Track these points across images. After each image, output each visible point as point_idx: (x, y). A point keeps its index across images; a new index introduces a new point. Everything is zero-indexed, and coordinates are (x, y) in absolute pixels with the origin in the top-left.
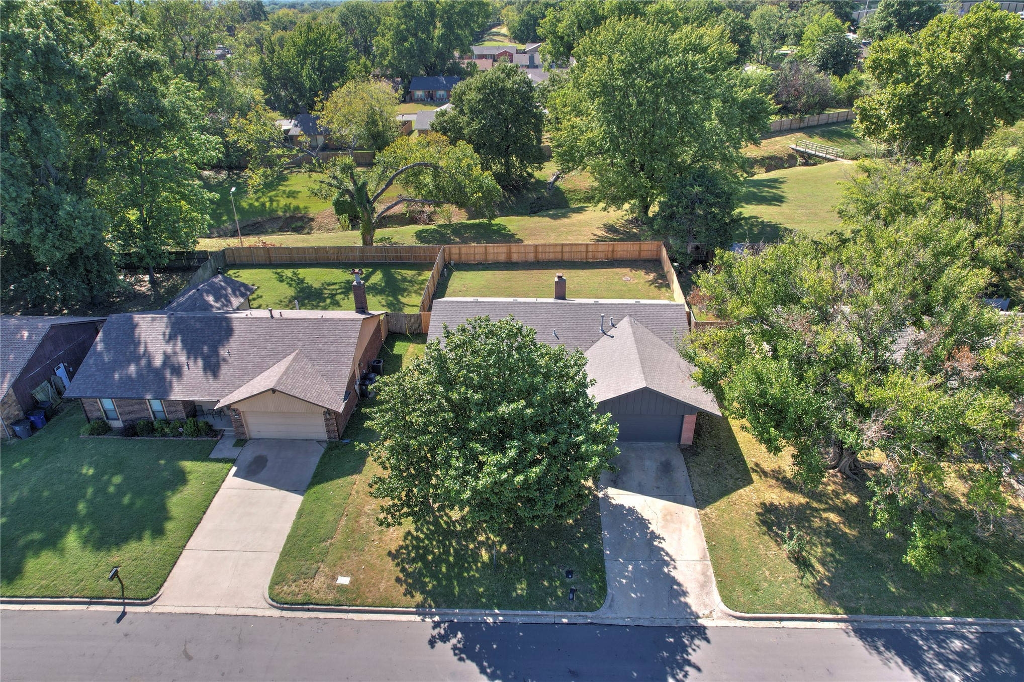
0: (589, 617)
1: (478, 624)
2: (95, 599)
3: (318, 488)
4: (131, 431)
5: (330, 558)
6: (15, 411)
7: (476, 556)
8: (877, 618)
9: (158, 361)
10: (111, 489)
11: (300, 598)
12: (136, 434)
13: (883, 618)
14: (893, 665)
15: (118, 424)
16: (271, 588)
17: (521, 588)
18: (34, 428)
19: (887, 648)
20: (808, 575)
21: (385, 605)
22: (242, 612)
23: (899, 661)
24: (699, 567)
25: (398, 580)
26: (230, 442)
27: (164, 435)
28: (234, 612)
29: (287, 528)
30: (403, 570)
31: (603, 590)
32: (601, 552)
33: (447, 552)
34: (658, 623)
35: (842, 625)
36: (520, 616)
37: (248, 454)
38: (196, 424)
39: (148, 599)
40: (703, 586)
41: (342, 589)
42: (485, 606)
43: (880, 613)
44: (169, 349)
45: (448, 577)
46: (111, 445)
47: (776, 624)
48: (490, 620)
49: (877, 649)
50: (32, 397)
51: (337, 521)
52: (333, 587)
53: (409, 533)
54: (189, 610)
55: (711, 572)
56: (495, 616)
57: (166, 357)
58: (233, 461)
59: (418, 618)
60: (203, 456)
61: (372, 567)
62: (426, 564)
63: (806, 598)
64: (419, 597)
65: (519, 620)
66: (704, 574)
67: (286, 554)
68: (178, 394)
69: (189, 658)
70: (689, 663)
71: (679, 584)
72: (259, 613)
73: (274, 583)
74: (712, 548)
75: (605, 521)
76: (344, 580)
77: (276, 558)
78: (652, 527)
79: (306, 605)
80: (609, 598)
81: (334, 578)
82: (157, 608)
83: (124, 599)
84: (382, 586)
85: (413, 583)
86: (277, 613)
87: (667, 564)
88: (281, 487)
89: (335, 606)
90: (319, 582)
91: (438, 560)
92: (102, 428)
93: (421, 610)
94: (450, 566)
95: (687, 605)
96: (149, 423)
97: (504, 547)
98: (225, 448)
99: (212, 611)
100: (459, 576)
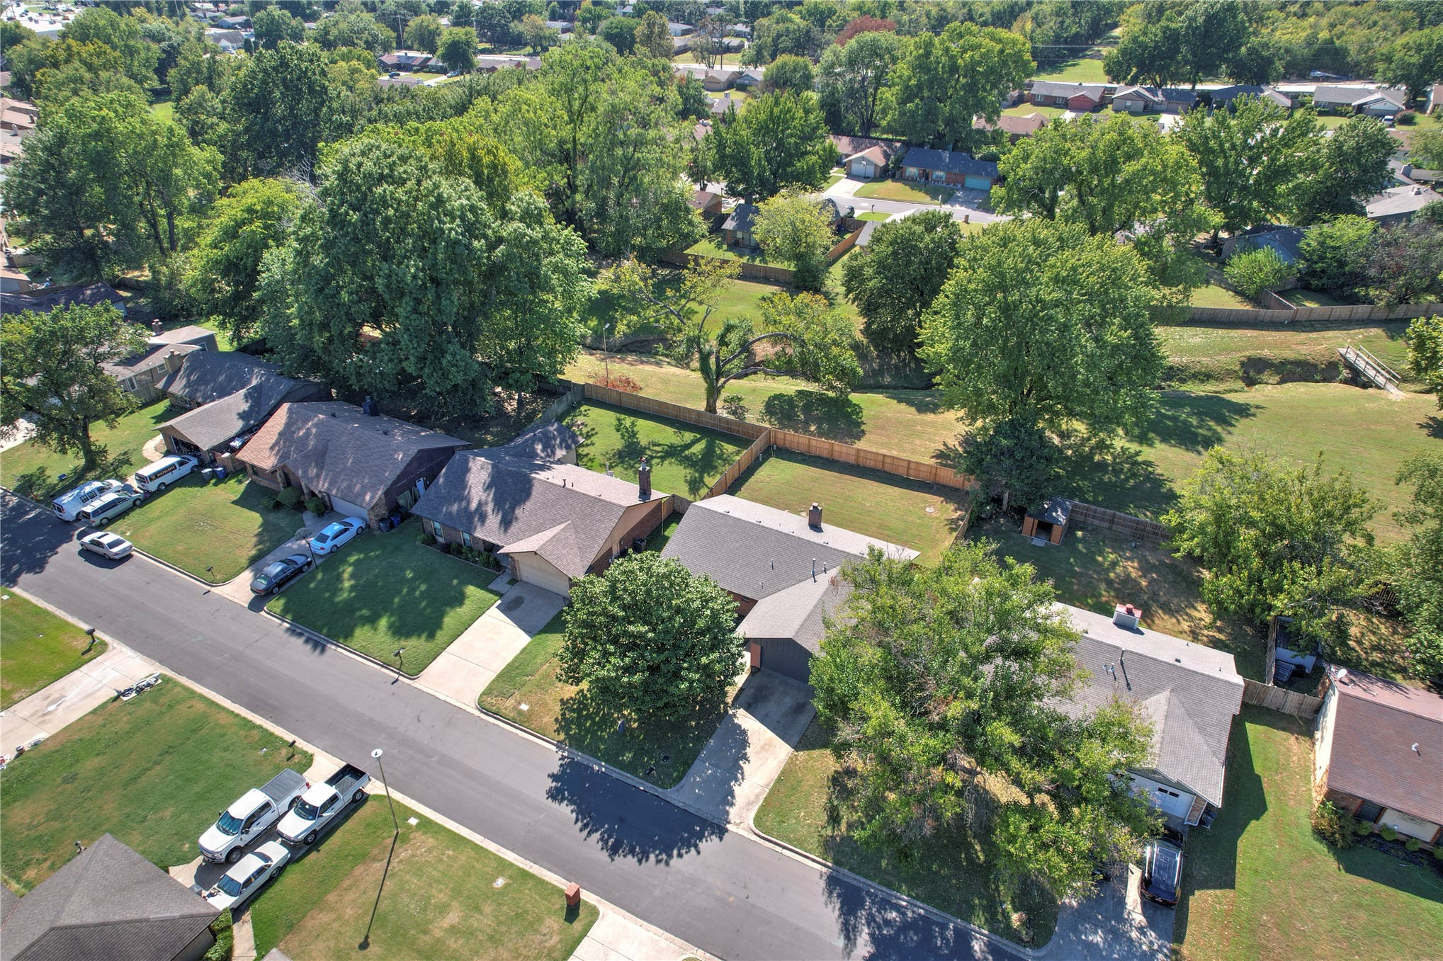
0: (659, 791)
1: (588, 767)
2: (386, 665)
3: (543, 636)
4: (447, 548)
5: (524, 689)
6: (383, 511)
7: (615, 722)
8: (853, 875)
9: (474, 505)
10: (417, 593)
11: (494, 709)
12: (449, 552)
13: (858, 877)
14: (830, 907)
15: (441, 540)
16: (481, 696)
17: (628, 756)
18: (392, 526)
19: (839, 896)
20: (830, 828)
21: (541, 733)
22: (458, 704)
23: (838, 906)
24: (757, 791)
25: (556, 720)
26: (506, 578)
27: (467, 559)
28: (454, 703)
29: (510, 660)
30: (563, 715)
31: (680, 778)
32: (699, 753)
33: (597, 714)
34: (700, 814)
35: (824, 869)
36: (616, 773)
37: (514, 592)
38: (488, 558)
39: (413, 675)
40: (750, 804)
41: (521, 713)
42: (598, 758)
43: (858, 874)
44: (484, 498)
45: (588, 731)
46: (432, 555)
47: (779, 849)
48: (596, 768)
49: (830, 893)
50: (396, 501)
51: (542, 665)
52: (515, 708)
53: (582, 691)
54: (432, 692)
55: (762, 798)
56: (600, 766)
57: (480, 504)
58: (500, 595)
59: (554, 748)
60: (484, 585)
61: (546, 704)
62: (580, 716)
63: (814, 841)
64: (562, 736)
65: (614, 775)
66: (757, 796)
67: (501, 676)
68: (479, 534)
69: (419, 721)
70: (696, 846)
71: (733, 797)
72: (468, 709)
73: (484, 693)
74: (779, 780)
75: (719, 732)
76: (524, 707)
77: (493, 676)
78: (748, 750)
79: (496, 714)
80: (680, 785)
81: (519, 703)
82: (415, 684)
83: (400, 670)
84: (545, 720)
85: (563, 724)
86: (477, 713)
87: (737, 780)
88: (520, 626)
89: (511, 722)
90: (510, 703)
91: (589, 717)
92: (431, 540)
93: (559, 745)
94: (594, 723)
95: (728, 813)
96: (460, 546)
97: (636, 725)
98: (501, 584)
99: (442, 698)
100: (594, 734)
